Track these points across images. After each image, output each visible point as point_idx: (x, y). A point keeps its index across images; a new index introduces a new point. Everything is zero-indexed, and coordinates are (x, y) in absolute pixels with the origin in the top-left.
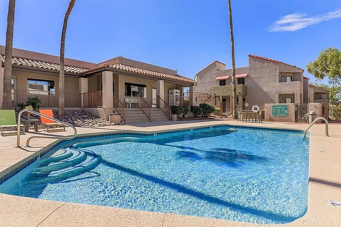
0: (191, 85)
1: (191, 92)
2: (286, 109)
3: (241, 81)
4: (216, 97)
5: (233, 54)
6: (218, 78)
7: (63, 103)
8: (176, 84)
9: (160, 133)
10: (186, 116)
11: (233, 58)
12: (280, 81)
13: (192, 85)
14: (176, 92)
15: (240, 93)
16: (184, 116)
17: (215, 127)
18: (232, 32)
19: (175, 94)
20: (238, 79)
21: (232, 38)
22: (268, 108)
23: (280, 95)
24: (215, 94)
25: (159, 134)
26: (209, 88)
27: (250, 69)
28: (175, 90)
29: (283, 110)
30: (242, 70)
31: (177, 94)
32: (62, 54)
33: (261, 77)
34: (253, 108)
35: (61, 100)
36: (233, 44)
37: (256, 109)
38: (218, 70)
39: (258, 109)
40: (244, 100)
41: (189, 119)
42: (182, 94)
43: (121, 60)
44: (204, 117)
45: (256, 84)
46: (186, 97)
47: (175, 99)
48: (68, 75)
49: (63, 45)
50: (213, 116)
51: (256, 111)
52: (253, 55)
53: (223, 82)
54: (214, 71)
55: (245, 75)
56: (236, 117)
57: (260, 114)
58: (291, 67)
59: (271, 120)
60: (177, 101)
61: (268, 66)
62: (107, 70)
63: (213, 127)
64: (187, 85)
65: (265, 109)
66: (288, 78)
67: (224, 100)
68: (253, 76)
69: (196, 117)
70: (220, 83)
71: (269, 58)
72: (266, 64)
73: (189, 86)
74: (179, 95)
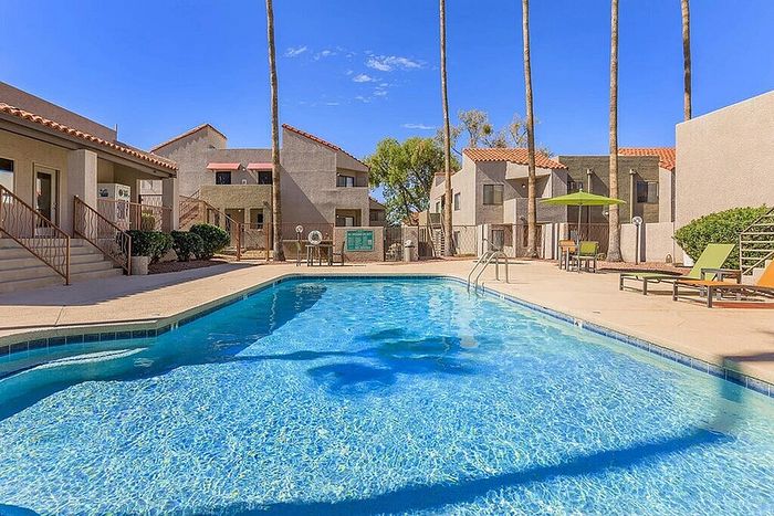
0: (168, 174)
1: (168, 194)
2: (370, 238)
3: (266, 177)
6: (211, 166)
10: (161, 260)
12: (339, 184)
13: (171, 175)
14: (121, 193)
17: (279, 282)
19: (118, 197)
20: (258, 173)
22: (339, 236)
23: (337, 211)
27: (285, 153)
28: (119, 187)
29: (365, 239)
31: (123, 198)
34: (310, 236)
36: (276, 92)
37: (316, 237)
38: (211, 147)
39: (320, 237)
42: (136, 198)
44: (204, 258)
45: (295, 186)
47: (117, 210)
51: (316, 242)
53: (224, 177)
54: (201, 146)
59: (345, 258)
60: (122, 216)
61: (317, 153)
64: (157, 174)
65: (333, 239)
66: (349, 181)
68: (289, 169)
69: (186, 260)
70: (217, 178)
71: (320, 139)
72: (315, 148)
73: (161, 178)
74: (129, 199)
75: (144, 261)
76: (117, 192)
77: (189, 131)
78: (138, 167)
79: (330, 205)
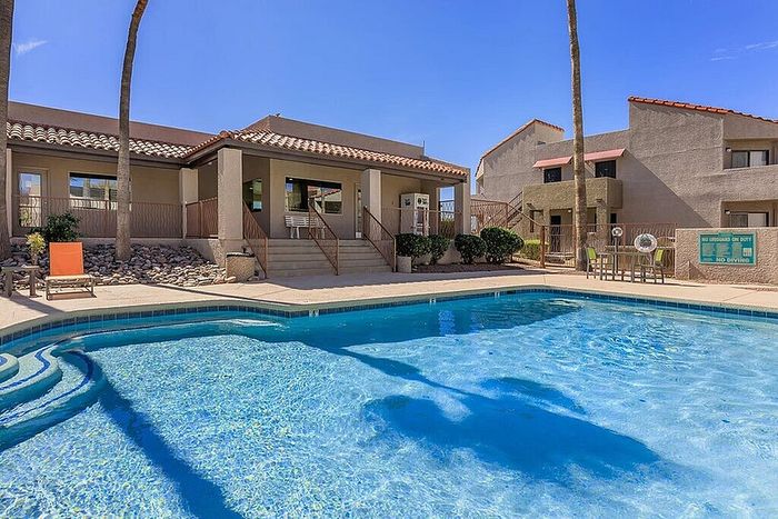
0: (459, 180)
1: (459, 198)
2: (748, 244)
3: (606, 168)
4: (532, 212)
5: (577, 94)
6: (539, 164)
7: (127, 227)
8: (422, 180)
9: (331, 311)
10: (439, 261)
11: (578, 104)
12: (729, 165)
13: (462, 181)
14: (420, 201)
15: (600, 201)
16: (434, 261)
18: (574, 34)
19: (417, 205)
20: (596, 164)
21: (576, 51)
22: (686, 241)
23: (727, 206)
24: (530, 205)
25: (326, 311)
26: (514, 190)
27: (635, 134)
28: (417, 196)
29: (736, 246)
30: (608, 140)
31: (422, 205)
32: (124, 112)
33: (665, 157)
34: (637, 242)
35: (122, 222)
36: (577, 65)
37: (646, 243)
38: (540, 143)
39: (654, 242)
40: (613, 219)
41: (449, 270)
42: (435, 204)
43: (277, 124)
45: (650, 174)
46: (447, 212)
47: (416, 216)
48: (137, 161)
49: (125, 90)
50: (521, 260)
51: (647, 250)
52: (642, 98)
53: (553, 174)
54: (529, 144)
55: (618, 152)
56: (584, 266)
57: (658, 257)
58: (766, 125)
59: (694, 274)
60: (421, 221)
61: (687, 125)
62: (227, 146)
63: (501, 293)
65: (675, 245)
66: (757, 157)
67: (555, 220)
68: (639, 154)
69: (470, 263)
70: (546, 176)
71: (693, 103)
72: (682, 119)
73: (453, 185)
74: (428, 206)
75: (407, 261)
76: (416, 201)
77: (516, 132)
78: (432, 178)
79: (710, 197)
